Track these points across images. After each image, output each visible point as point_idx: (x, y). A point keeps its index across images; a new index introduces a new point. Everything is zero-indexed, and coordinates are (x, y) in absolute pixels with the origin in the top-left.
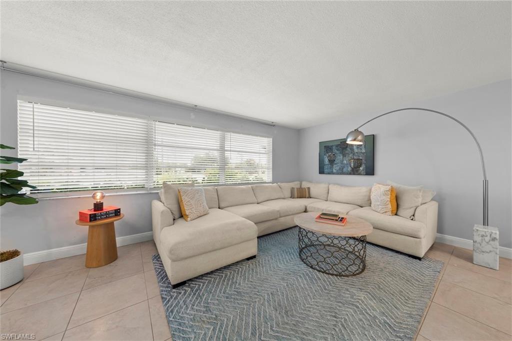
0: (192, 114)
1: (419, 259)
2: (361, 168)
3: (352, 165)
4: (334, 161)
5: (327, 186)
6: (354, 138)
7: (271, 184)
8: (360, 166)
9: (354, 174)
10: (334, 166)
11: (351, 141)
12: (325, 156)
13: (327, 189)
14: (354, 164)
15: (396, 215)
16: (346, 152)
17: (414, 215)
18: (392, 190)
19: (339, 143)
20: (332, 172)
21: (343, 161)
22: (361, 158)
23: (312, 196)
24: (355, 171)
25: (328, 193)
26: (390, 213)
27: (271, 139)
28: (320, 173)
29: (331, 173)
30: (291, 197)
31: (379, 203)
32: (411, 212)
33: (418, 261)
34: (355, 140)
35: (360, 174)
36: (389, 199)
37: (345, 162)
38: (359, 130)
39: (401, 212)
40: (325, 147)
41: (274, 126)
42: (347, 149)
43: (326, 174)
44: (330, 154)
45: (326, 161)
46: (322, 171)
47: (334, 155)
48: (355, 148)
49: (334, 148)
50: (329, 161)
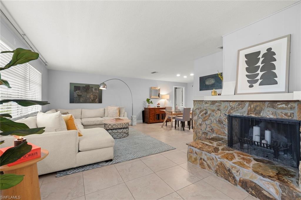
2: (97, 100)
3: (92, 98)
4: (81, 95)
5: (81, 110)
8: (96, 99)
9: (93, 103)
10: (81, 98)
12: (75, 92)
13: (81, 112)
17: (124, 116)
18: (119, 108)
19: (85, 86)
20: (80, 102)
21: (87, 96)
22: (96, 95)
24: (93, 101)
25: (81, 114)
27: (41, 74)
28: (70, 103)
31: (114, 114)
35: (96, 103)
36: (118, 111)
37: (88, 96)
40: (74, 86)
42: (90, 90)
43: (76, 103)
44: (78, 91)
45: (75, 95)
46: (72, 101)
47: (81, 92)
48: (93, 90)
49: (81, 88)
50: (78, 95)
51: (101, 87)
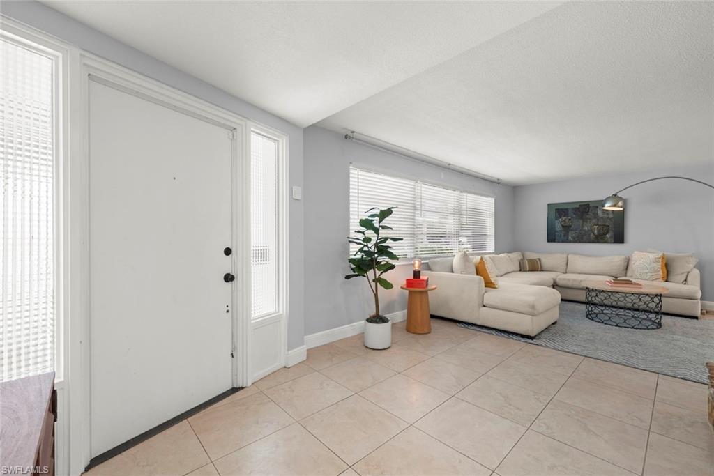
0: (442, 173)
1: (696, 318)
2: (607, 236)
3: (596, 232)
4: (571, 226)
5: (565, 256)
6: (613, 204)
7: (494, 255)
8: (607, 232)
9: (598, 242)
10: (570, 233)
11: (610, 206)
12: (557, 221)
13: (566, 260)
14: (599, 231)
15: (667, 281)
16: (587, 216)
17: (686, 280)
18: (663, 257)
19: (578, 206)
20: (568, 240)
21: (583, 226)
22: (607, 224)
23: (544, 268)
24: (599, 239)
25: (567, 264)
26: (661, 280)
27: (493, 199)
28: (548, 241)
29: (566, 240)
30: (520, 270)
31: (647, 271)
32: (683, 277)
33: (695, 320)
34: (615, 206)
35: (606, 242)
36: (660, 266)
37: (586, 228)
38: (619, 195)
39: (672, 277)
40: (556, 209)
41: (499, 183)
42: (590, 213)
43: (559, 242)
44: (564, 218)
45: (558, 226)
46: (552, 238)
47: (570, 219)
48: (599, 212)
49: (570, 212)
50: (563, 226)
51: (606, 205)
